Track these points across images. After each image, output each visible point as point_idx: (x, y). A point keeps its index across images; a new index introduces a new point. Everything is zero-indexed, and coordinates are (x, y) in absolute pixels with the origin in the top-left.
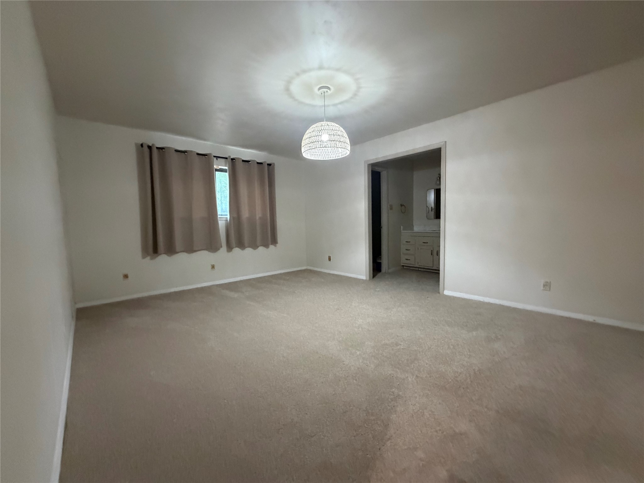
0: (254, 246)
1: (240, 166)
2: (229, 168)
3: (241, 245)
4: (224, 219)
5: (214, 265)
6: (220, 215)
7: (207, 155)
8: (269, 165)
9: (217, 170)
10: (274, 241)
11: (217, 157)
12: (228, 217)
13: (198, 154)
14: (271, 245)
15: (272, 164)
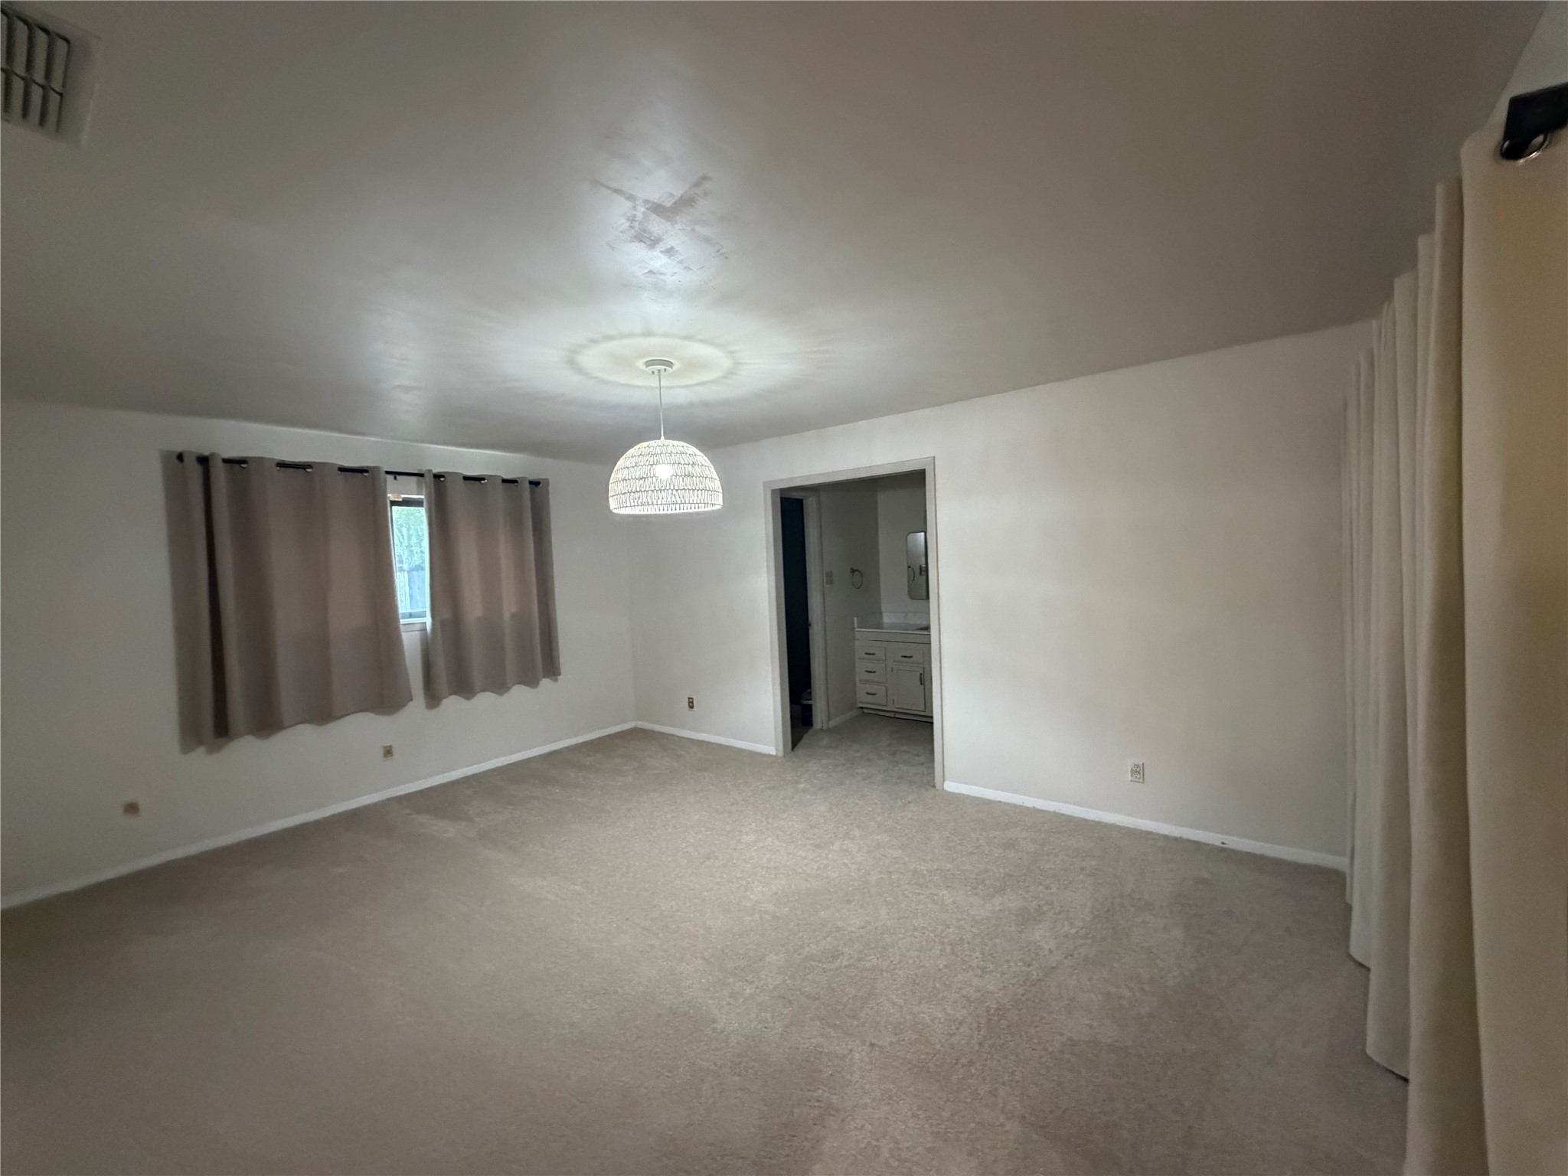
0: (499, 686)
1: (458, 494)
2: (428, 496)
3: (463, 687)
4: (418, 627)
5: (390, 747)
6: (405, 616)
7: (367, 471)
8: (535, 483)
9: (394, 503)
10: (551, 668)
11: (395, 474)
12: (428, 620)
13: (342, 469)
14: (544, 679)
15: (541, 481)
